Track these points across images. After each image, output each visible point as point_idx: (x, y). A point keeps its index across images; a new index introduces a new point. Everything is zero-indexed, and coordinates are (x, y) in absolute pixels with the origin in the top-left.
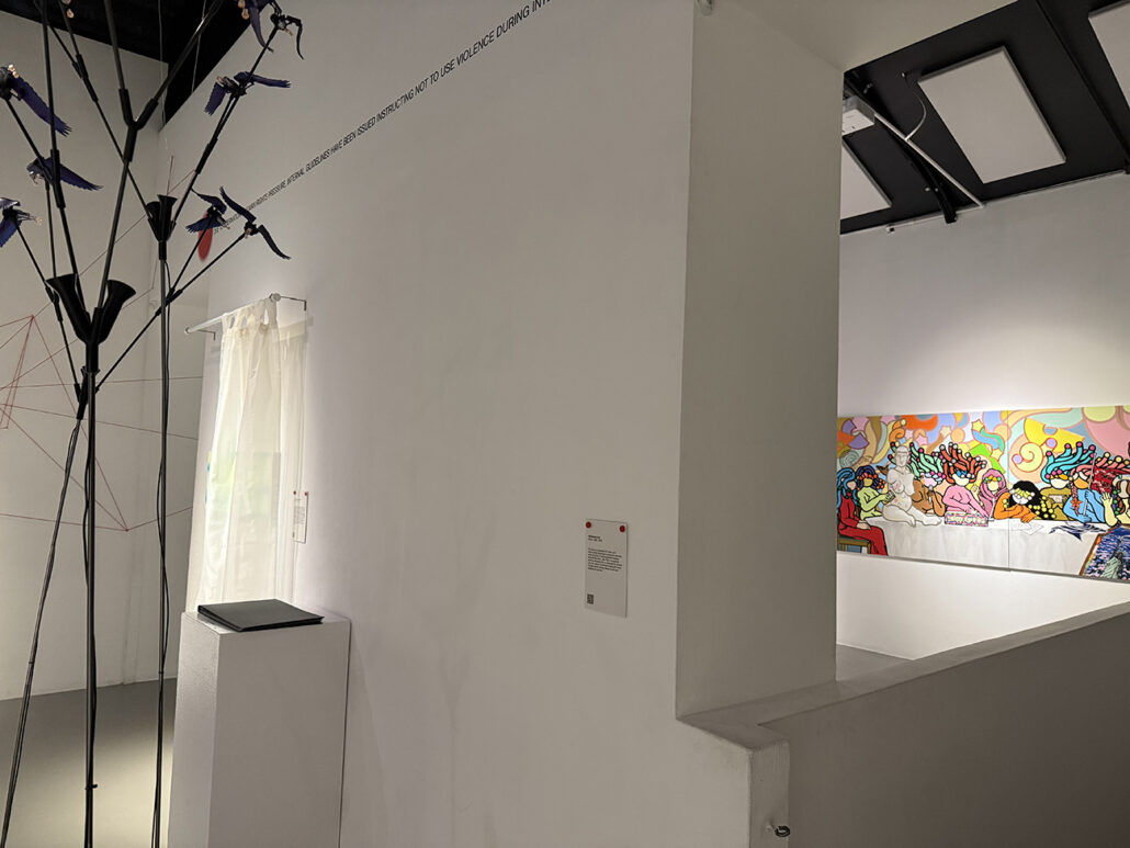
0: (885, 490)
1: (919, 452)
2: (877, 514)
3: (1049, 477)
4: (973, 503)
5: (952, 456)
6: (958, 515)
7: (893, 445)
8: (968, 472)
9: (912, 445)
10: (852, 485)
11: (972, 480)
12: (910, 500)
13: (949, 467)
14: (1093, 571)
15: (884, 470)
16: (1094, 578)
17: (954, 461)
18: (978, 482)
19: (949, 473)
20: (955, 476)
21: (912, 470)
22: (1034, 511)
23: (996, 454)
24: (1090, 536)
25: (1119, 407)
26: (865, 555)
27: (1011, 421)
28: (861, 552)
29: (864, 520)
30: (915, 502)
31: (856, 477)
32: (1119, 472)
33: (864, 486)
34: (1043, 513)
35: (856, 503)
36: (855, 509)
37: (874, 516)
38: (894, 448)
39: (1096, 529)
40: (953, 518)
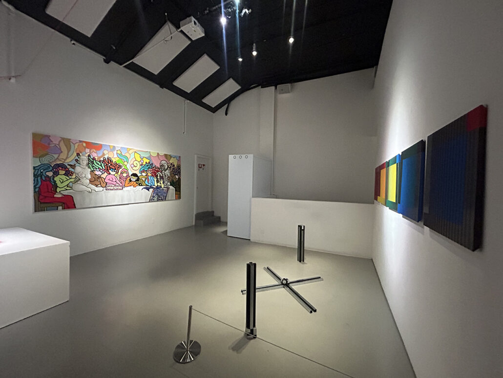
0: (74, 177)
1: (93, 159)
2: (68, 188)
3: (141, 172)
4: (117, 181)
5: (108, 163)
6: (111, 186)
7: (78, 155)
8: (115, 169)
9: (89, 156)
10: (50, 174)
11: (117, 173)
12: (88, 181)
13: (107, 167)
14: (152, 200)
16: (152, 202)
17: (109, 165)
18: (119, 173)
19: (107, 169)
20: (110, 171)
21: (89, 167)
22: (137, 183)
23: (126, 163)
24: (151, 190)
25: (158, 153)
26: (60, 210)
27: (130, 152)
28: (57, 209)
29: (60, 192)
30: (91, 182)
31: (53, 170)
32: (158, 171)
33: (59, 174)
34: (139, 184)
35: (53, 184)
36: (53, 187)
37: (67, 190)
38: (79, 156)
39: (153, 188)
40: (109, 188)
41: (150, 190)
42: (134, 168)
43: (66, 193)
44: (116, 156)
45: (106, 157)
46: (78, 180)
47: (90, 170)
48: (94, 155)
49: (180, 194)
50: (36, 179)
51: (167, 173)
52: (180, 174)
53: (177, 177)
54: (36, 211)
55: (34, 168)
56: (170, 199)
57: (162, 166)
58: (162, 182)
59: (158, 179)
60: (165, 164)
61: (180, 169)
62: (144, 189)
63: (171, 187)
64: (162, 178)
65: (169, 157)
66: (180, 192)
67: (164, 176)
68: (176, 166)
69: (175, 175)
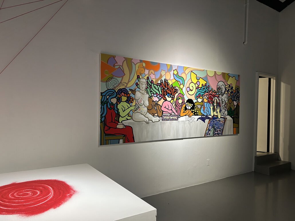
0: (134, 104)
1: (151, 82)
2: (129, 118)
3: (197, 97)
4: (173, 109)
5: (165, 86)
6: (167, 116)
7: (138, 77)
8: (171, 94)
9: (148, 78)
10: (114, 101)
11: (173, 98)
12: (146, 109)
13: (164, 91)
14: (208, 134)
15: (134, 92)
16: (208, 137)
17: (166, 89)
18: (175, 99)
19: (164, 94)
20: (166, 96)
21: (147, 93)
22: (192, 112)
23: (182, 86)
24: (207, 121)
25: (215, 72)
26: (121, 144)
27: (187, 72)
28: (119, 143)
29: (121, 122)
30: (149, 110)
31: (117, 96)
32: (214, 96)
33: (121, 101)
34: (195, 113)
35: (116, 112)
36: (116, 116)
37: (128, 119)
38: (139, 79)
39: (209, 118)
40: (165, 118)
41: (205, 121)
42: (190, 93)
43: (126, 123)
44: (172, 78)
45: (163, 79)
46: (137, 108)
47: (148, 96)
48: (153, 77)
49: (238, 127)
50: (103, 106)
51: (225, 98)
52: (239, 100)
53: (235, 103)
54: (101, 144)
55: (101, 93)
56: (227, 134)
57: (219, 89)
58: (218, 110)
59: (214, 106)
60: (223, 87)
61: (238, 92)
62: (199, 120)
63: (229, 118)
64: (218, 104)
65: (226, 77)
66: (238, 124)
67: (221, 102)
68: (234, 89)
69: (233, 101)
